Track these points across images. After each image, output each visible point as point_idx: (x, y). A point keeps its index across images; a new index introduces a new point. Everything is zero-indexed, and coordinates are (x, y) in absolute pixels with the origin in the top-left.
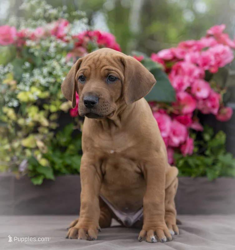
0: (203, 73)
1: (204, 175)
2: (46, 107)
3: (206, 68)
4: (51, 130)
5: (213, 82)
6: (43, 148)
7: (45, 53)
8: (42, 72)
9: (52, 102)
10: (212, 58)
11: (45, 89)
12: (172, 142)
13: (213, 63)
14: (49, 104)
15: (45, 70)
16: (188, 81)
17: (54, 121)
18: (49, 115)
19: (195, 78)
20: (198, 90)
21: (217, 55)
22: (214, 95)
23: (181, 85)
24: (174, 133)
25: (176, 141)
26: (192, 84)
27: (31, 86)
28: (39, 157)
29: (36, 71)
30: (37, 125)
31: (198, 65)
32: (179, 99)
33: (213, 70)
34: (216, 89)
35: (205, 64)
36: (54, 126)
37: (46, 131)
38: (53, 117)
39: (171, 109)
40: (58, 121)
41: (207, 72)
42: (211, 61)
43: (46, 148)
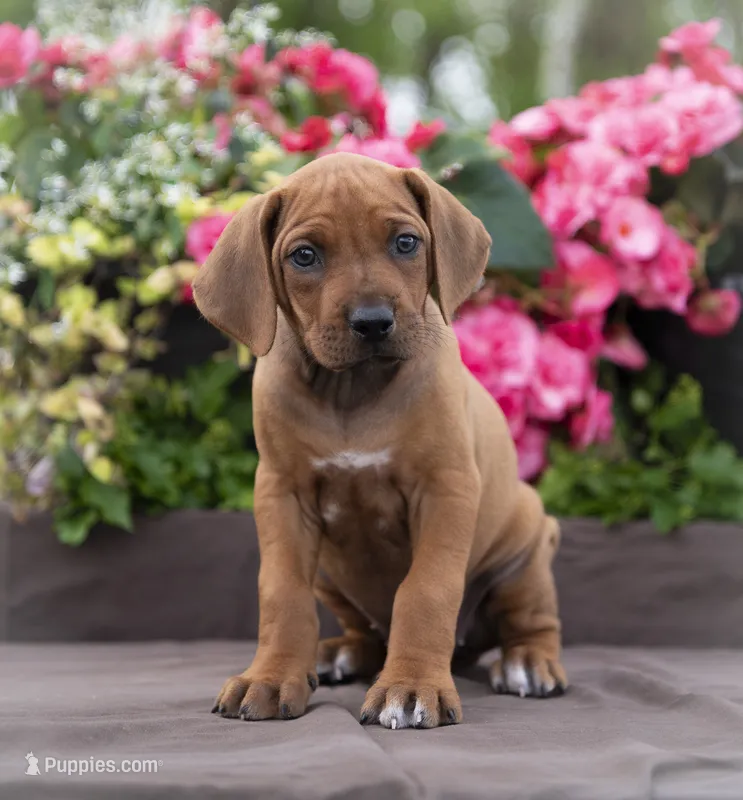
0: (643, 175)
1: (643, 515)
2: (126, 286)
3: (653, 159)
4: (136, 362)
5: (674, 207)
6: (100, 424)
7: (135, 115)
8: (112, 173)
10: (672, 125)
11: (123, 227)
12: (539, 404)
13: (673, 142)
14: (136, 277)
16: (592, 202)
17: (149, 334)
18: (132, 315)
19: (615, 193)
20: (625, 231)
21: (688, 115)
22: (675, 248)
23: (567, 214)
24: (547, 375)
25: (553, 401)
26: (601, 211)
27: (71, 218)
28: (90, 451)
29: (91, 170)
31: (625, 151)
32: (564, 266)
33: (672, 164)
34: (685, 232)
35: (647, 149)
36: (147, 349)
37: (120, 366)
38: (145, 321)
39: (536, 297)
40: (165, 333)
41: (655, 173)
42: (666, 135)
43: (109, 422)
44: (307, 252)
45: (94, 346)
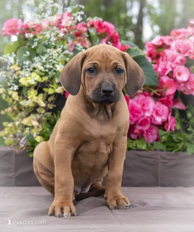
2: (45, 90)
4: (48, 110)
6: (38, 127)
8: (42, 60)
9: (50, 85)
12: (155, 120)
15: (44, 58)
16: (171, 66)
17: (51, 103)
18: (47, 98)
19: (177, 64)
20: (180, 74)
25: (159, 120)
27: (31, 72)
28: (35, 134)
32: (162, 83)
36: (51, 107)
37: (43, 112)
38: (51, 99)
39: (155, 92)
40: (55, 102)
43: (40, 126)
45: (37, 106)
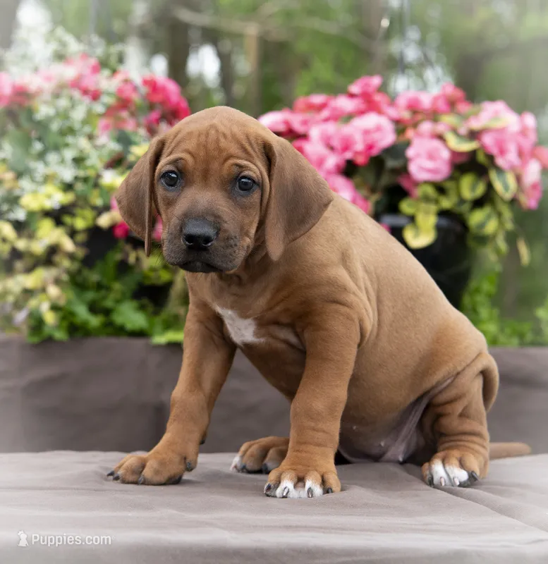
2: (67, 219)
3: (348, 155)
5: (358, 179)
8: (63, 159)
9: (78, 211)
10: (358, 137)
11: (68, 187)
13: (360, 146)
14: (73, 215)
15: (69, 154)
18: (72, 233)
19: (329, 173)
21: (366, 132)
28: (45, 307)
29: (52, 157)
30: (53, 250)
31: (332, 148)
33: (360, 160)
34: (363, 192)
35: (346, 148)
36: (79, 253)
38: (81, 238)
40: (87, 244)
41: (349, 163)
42: (356, 143)
44: (174, 175)
